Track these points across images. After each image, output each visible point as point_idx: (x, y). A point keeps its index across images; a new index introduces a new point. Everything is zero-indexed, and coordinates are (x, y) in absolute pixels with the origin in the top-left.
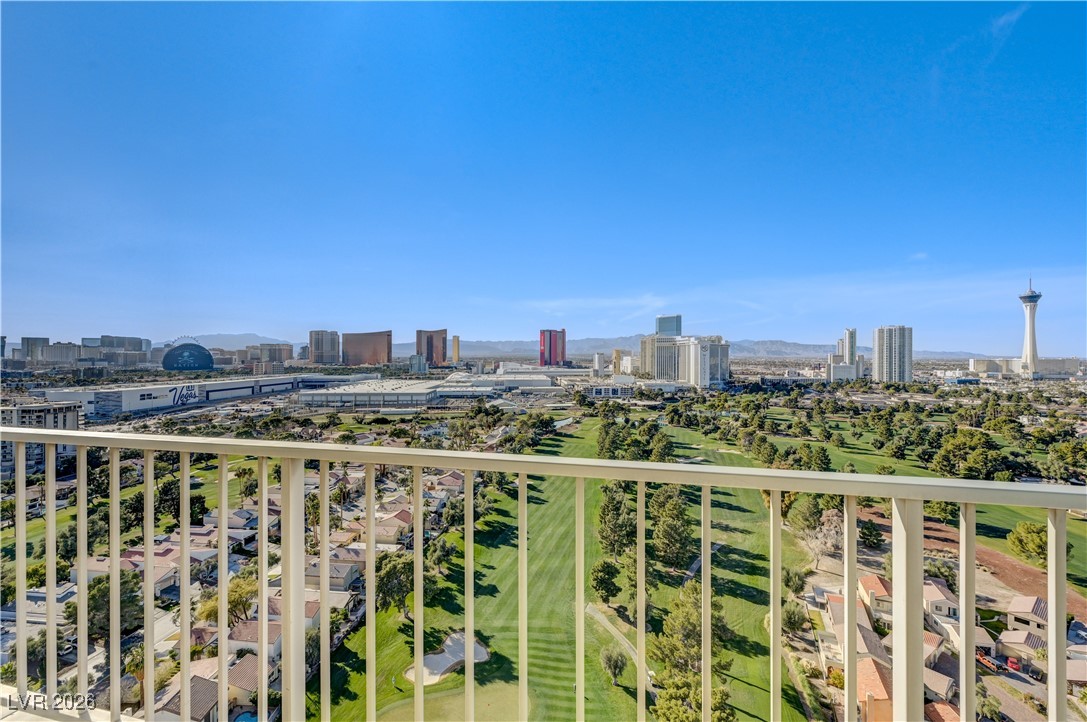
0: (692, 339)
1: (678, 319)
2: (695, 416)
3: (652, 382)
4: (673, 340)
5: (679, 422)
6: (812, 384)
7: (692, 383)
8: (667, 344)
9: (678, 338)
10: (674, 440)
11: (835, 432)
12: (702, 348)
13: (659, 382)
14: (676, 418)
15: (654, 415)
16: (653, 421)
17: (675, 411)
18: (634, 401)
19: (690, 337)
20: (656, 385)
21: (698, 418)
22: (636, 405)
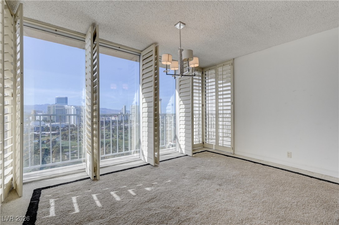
0: (72, 107)
1: (66, 98)
2: (74, 135)
3: (54, 124)
4: (63, 107)
5: (66, 139)
6: (114, 122)
7: (72, 123)
8: (61, 108)
9: (66, 106)
10: (64, 146)
11: (120, 135)
12: (77, 110)
13: (57, 123)
14: (65, 137)
15: (55, 137)
16: (55, 139)
17: (65, 135)
18: (44, 132)
19: (71, 106)
20: (56, 125)
21: (75, 136)
22: (45, 134)
